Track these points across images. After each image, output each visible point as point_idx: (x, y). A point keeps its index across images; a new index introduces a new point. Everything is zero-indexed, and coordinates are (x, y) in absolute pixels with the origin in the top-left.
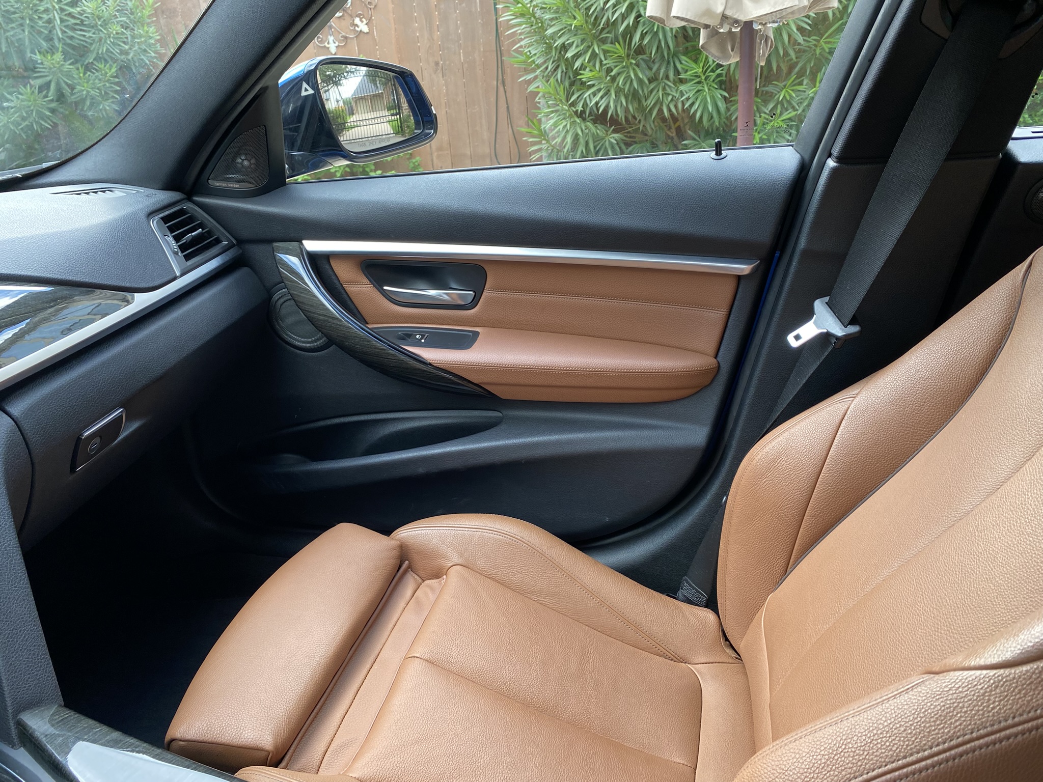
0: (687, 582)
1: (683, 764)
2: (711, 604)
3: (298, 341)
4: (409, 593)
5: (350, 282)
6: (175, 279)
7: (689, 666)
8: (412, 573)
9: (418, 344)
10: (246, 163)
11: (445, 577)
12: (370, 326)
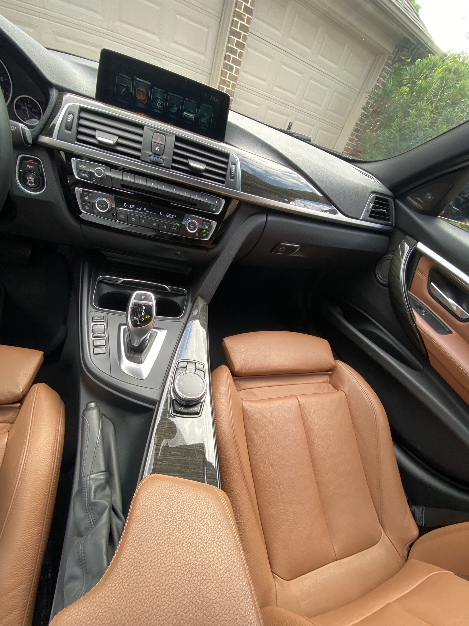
0: (423, 510)
1: (335, 552)
2: (423, 530)
3: (379, 276)
4: (321, 381)
5: (421, 271)
6: (358, 219)
7: (383, 531)
8: (329, 377)
9: (420, 314)
10: (429, 197)
11: (336, 390)
12: (409, 292)
